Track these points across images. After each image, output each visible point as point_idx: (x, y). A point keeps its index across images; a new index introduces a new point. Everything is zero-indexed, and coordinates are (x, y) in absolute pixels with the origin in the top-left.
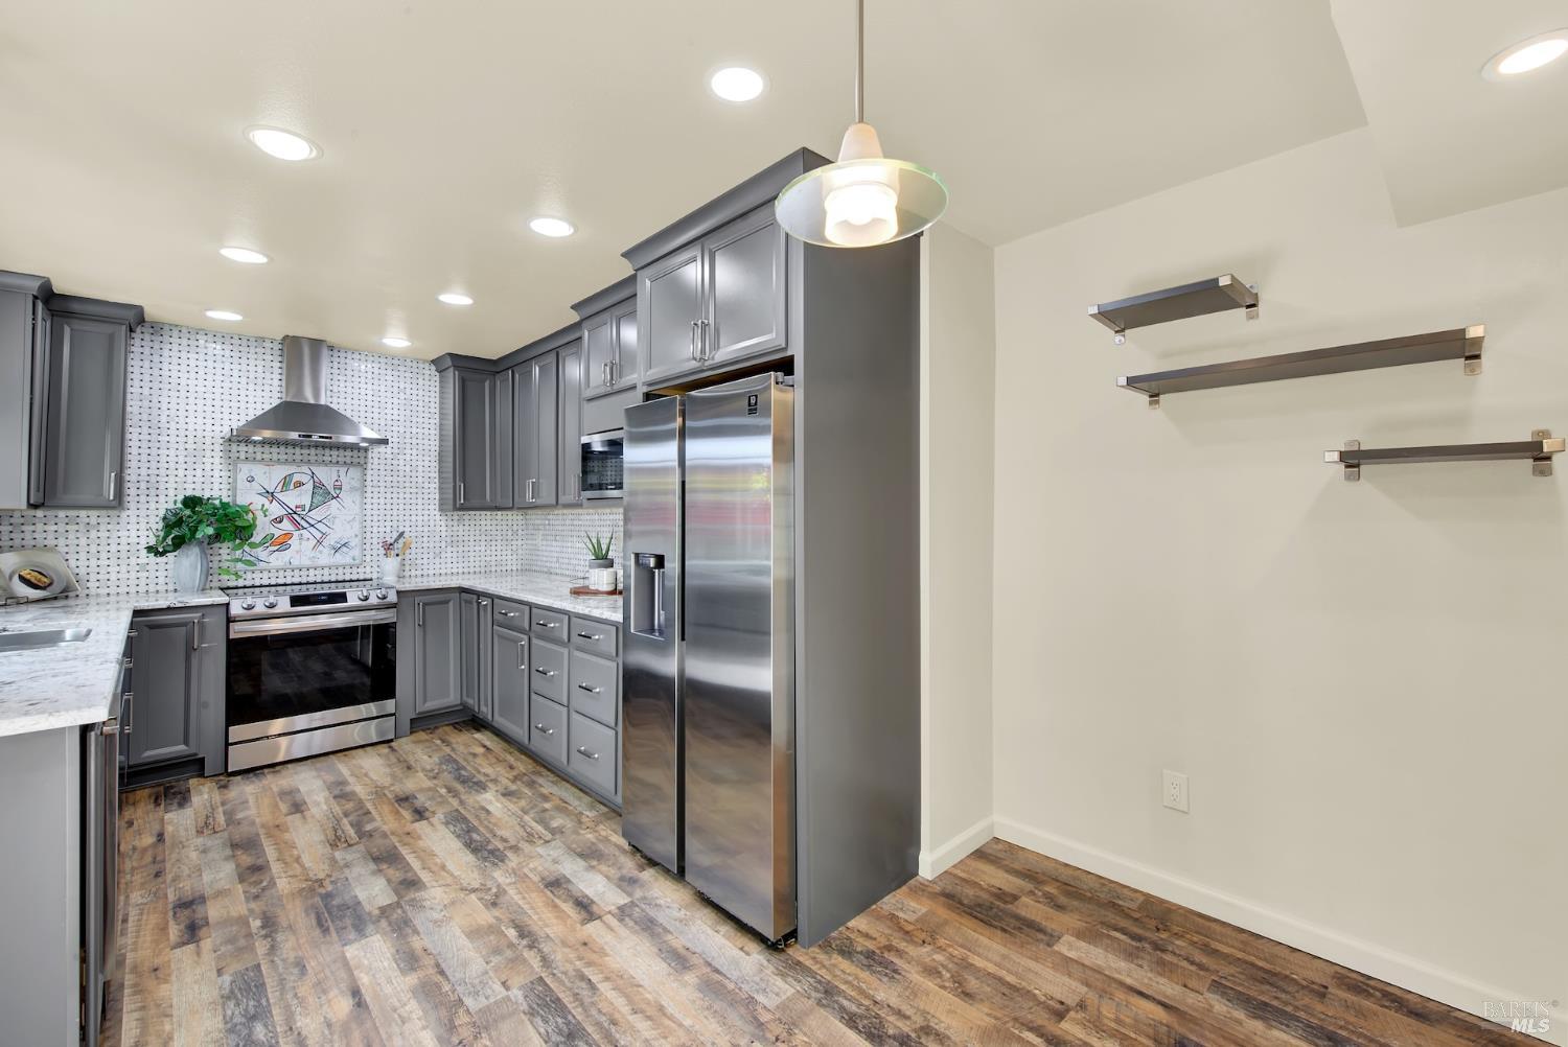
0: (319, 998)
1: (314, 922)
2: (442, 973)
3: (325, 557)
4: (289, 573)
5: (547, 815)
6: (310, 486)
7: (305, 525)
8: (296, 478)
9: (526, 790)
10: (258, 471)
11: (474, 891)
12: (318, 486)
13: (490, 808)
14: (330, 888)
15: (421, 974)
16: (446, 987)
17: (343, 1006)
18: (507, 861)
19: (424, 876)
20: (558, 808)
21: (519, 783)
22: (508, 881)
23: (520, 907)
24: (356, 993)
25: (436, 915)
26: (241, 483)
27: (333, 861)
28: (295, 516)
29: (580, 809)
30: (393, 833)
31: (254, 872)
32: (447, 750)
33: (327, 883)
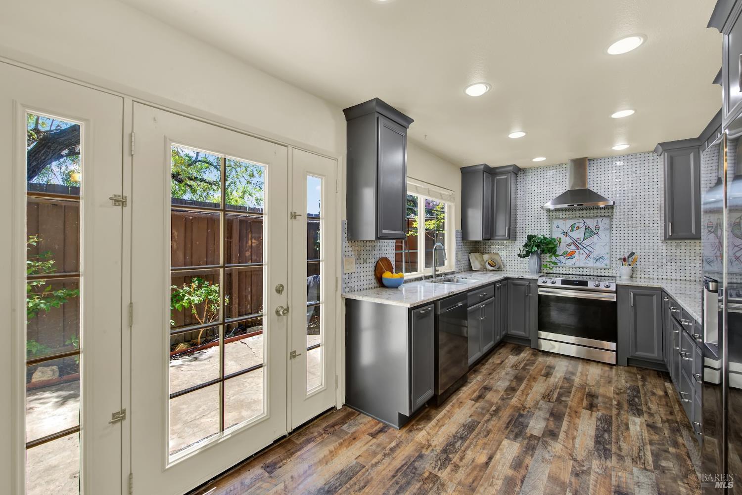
0: (481, 449)
1: (508, 421)
2: (522, 482)
3: (591, 263)
4: (574, 269)
5: (664, 455)
6: (583, 229)
7: (582, 247)
8: (577, 225)
9: (667, 433)
10: (560, 223)
11: (575, 460)
12: (587, 229)
13: (631, 427)
14: (525, 413)
15: (515, 474)
16: (517, 489)
17: (483, 459)
18: (608, 461)
19: (562, 435)
20: (678, 457)
21: (667, 424)
22: (598, 470)
23: (588, 488)
24: (490, 458)
25: (547, 456)
26: (554, 229)
27: (537, 403)
28: (576, 243)
29: (696, 468)
30: (570, 408)
31: (511, 390)
32: (640, 383)
33: (526, 410)
